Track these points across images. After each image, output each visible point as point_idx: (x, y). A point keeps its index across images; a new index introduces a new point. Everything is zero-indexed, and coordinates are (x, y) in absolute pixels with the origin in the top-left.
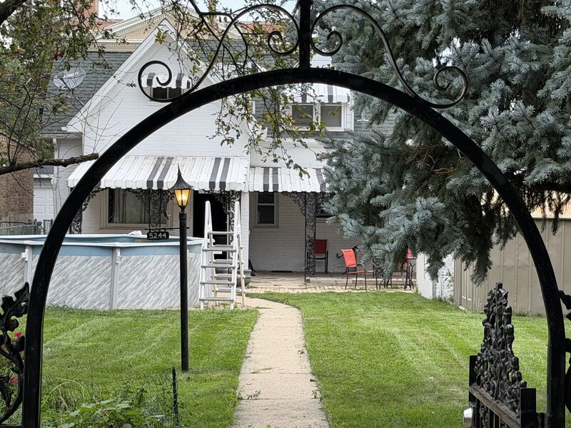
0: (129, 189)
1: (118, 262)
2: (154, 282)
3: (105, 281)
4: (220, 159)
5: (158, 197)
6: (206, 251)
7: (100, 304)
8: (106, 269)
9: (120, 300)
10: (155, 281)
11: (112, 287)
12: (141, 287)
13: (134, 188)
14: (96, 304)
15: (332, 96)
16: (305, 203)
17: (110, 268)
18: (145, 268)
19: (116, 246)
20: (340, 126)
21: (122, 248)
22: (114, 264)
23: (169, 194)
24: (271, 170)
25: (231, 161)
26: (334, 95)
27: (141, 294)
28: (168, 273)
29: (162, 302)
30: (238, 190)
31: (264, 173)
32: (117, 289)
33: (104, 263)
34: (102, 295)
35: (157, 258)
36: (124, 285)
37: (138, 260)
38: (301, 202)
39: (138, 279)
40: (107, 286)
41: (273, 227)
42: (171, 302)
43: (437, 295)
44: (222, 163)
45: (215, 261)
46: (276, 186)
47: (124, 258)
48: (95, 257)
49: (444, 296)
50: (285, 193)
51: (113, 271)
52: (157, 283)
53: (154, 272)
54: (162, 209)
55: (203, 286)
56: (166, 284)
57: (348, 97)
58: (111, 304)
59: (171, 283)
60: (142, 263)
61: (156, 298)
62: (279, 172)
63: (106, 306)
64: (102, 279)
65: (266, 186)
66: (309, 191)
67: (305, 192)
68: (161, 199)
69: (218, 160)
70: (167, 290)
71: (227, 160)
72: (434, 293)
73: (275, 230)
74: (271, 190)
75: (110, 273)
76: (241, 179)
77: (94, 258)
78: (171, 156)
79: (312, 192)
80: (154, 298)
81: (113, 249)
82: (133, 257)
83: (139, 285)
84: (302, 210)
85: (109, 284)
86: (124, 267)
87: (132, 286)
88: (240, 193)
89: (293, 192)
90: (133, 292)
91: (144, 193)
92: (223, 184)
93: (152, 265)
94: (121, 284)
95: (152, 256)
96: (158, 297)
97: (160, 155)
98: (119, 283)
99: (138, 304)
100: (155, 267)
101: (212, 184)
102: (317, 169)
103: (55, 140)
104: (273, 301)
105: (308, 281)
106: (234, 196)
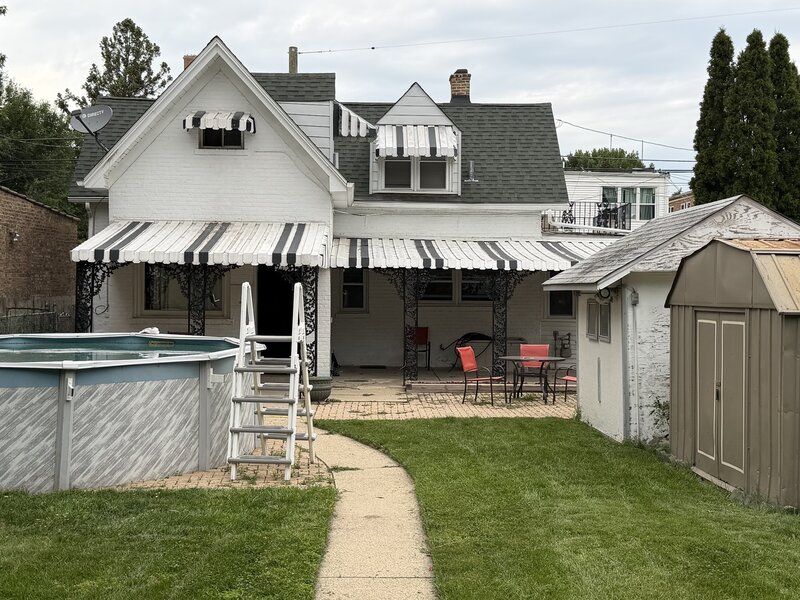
0: (160, 265)
1: (70, 398)
2: (145, 431)
3: (45, 434)
4: (292, 225)
5: (201, 275)
6: (241, 371)
7: (35, 478)
8: (48, 410)
9: (75, 467)
10: (147, 429)
11: (58, 444)
12: (118, 441)
13: (166, 262)
14: (26, 478)
15: (435, 149)
16: (404, 283)
17: (55, 409)
18: (125, 406)
19: (65, 367)
20: (445, 187)
21: (77, 372)
22: (62, 402)
23: (217, 271)
24: (359, 241)
25: (307, 227)
26: (438, 147)
27: (118, 455)
28: (172, 412)
29: (161, 465)
30: (313, 265)
31: (351, 245)
32: (68, 449)
33: (42, 401)
34: (39, 461)
35: (149, 386)
36: (84, 440)
37: (111, 392)
38: (399, 281)
39: (112, 427)
40: (48, 443)
41: (362, 312)
42: (178, 464)
43: (633, 434)
44: (294, 231)
45: (261, 385)
46: (365, 260)
47: (83, 390)
48: (25, 389)
49: (644, 437)
50: (378, 270)
51: (60, 416)
52: (150, 432)
53: (145, 413)
54: (208, 291)
55: (236, 436)
56: (169, 432)
57: (456, 150)
58: (56, 477)
59: (179, 429)
60: (120, 397)
61: (148, 459)
62: (369, 245)
63: (46, 481)
64: (38, 430)
65: (352, 261)
66: (408, 267)
67: (404, 269)
68: (205, 278)
69: (289, 227)
70: (170, 443)
71: (301, 227)
72: (627, 432)
73: (365, 315)
74: (359, 266)
75: (55, 419)
76: (318, 250)
77: (21, 391)
78: (227, 220)
79: (413, 268)
80: (143, 461)
81: (61, 373)
82: (103, 387)
83: (114, 437)
84: (399, 292)
85: (53, 440)
86: (84, 406)
87: (100, 440)
88: (316, 269)
89: (388, 268)
90: (102, 451)
91: (182, 270)
92: (291, 257)
93: (140, 399)
94: (78, 438)
95: (139, 384)
96: (153, 457)
97: (213, 218)
98: (74, 435)
99: (112, 473)
100: (146, 403)
101: (276, 257)
102: (415, 241)
103: (87, 204)
104: (361, 442)
105: (409, 387)
106: (308, 274)
